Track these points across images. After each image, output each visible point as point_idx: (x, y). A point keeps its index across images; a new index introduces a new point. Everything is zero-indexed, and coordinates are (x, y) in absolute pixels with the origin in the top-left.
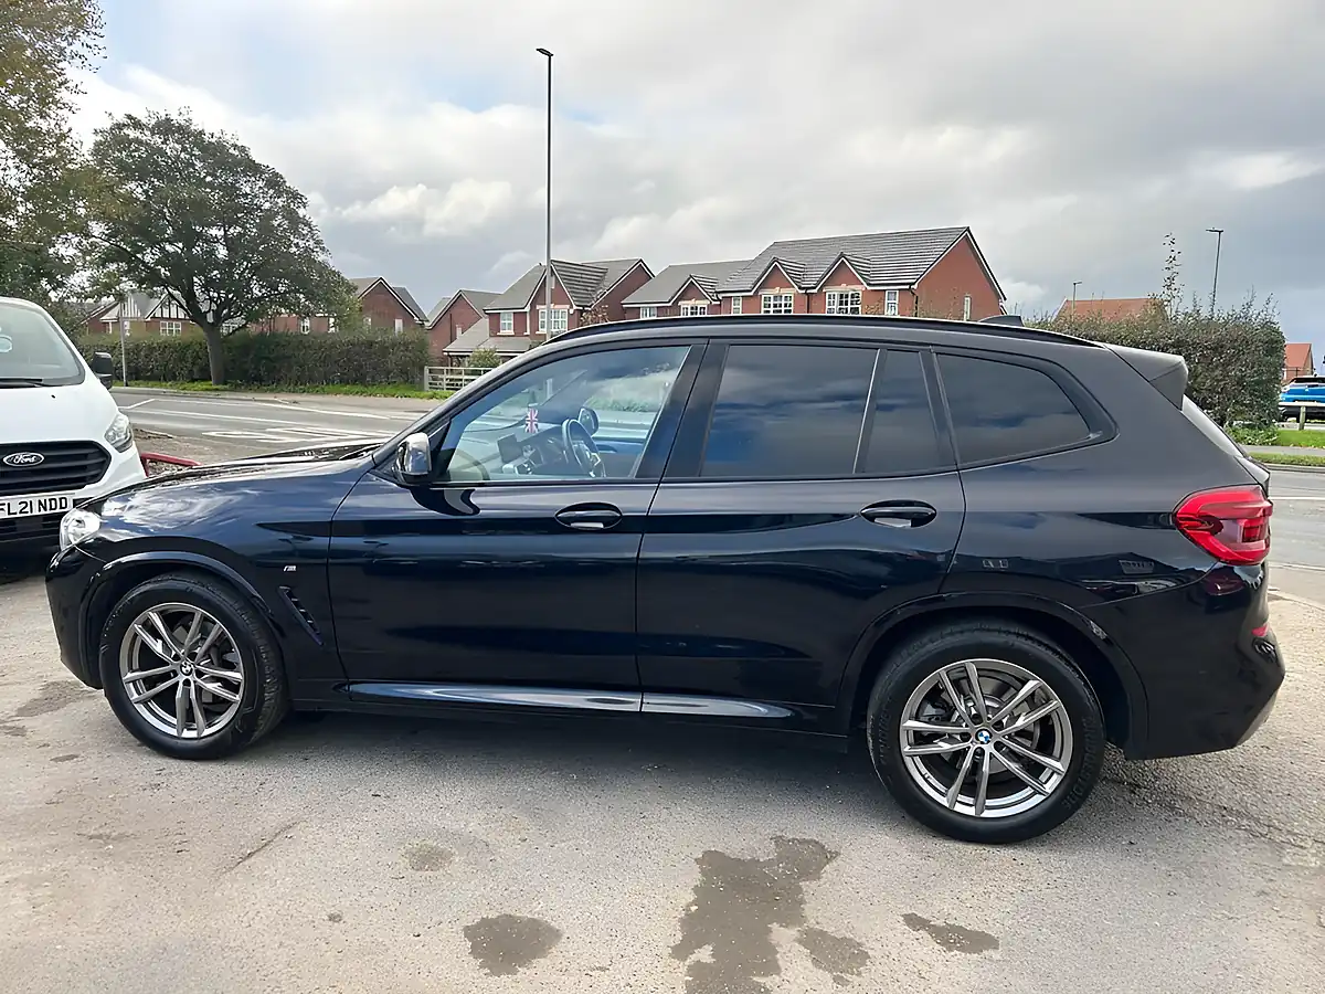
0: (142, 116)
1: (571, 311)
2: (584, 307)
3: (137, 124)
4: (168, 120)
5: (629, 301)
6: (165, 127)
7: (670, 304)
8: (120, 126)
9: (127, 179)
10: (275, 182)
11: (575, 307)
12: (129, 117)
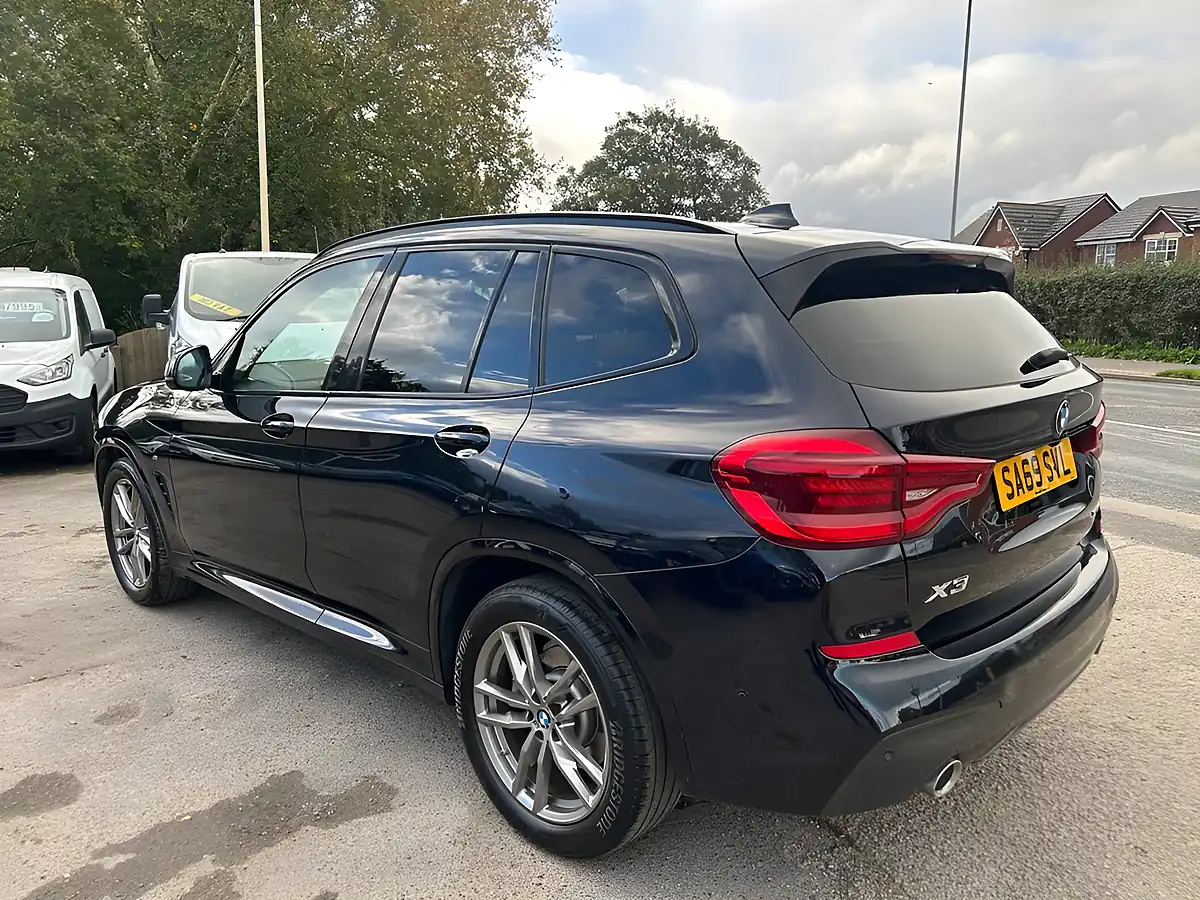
0: (641, 113)
1: (1017, 253)
2: (1031, 247)
3: (635, 119)
4: (658, 113)
5: (1083, 240)
6: (656, 119)
7: (1131, 240)
8: (623, 123)
9: (628, 164)
10: (734, 153)
11: (1021, 248)
12: (630, 113)
